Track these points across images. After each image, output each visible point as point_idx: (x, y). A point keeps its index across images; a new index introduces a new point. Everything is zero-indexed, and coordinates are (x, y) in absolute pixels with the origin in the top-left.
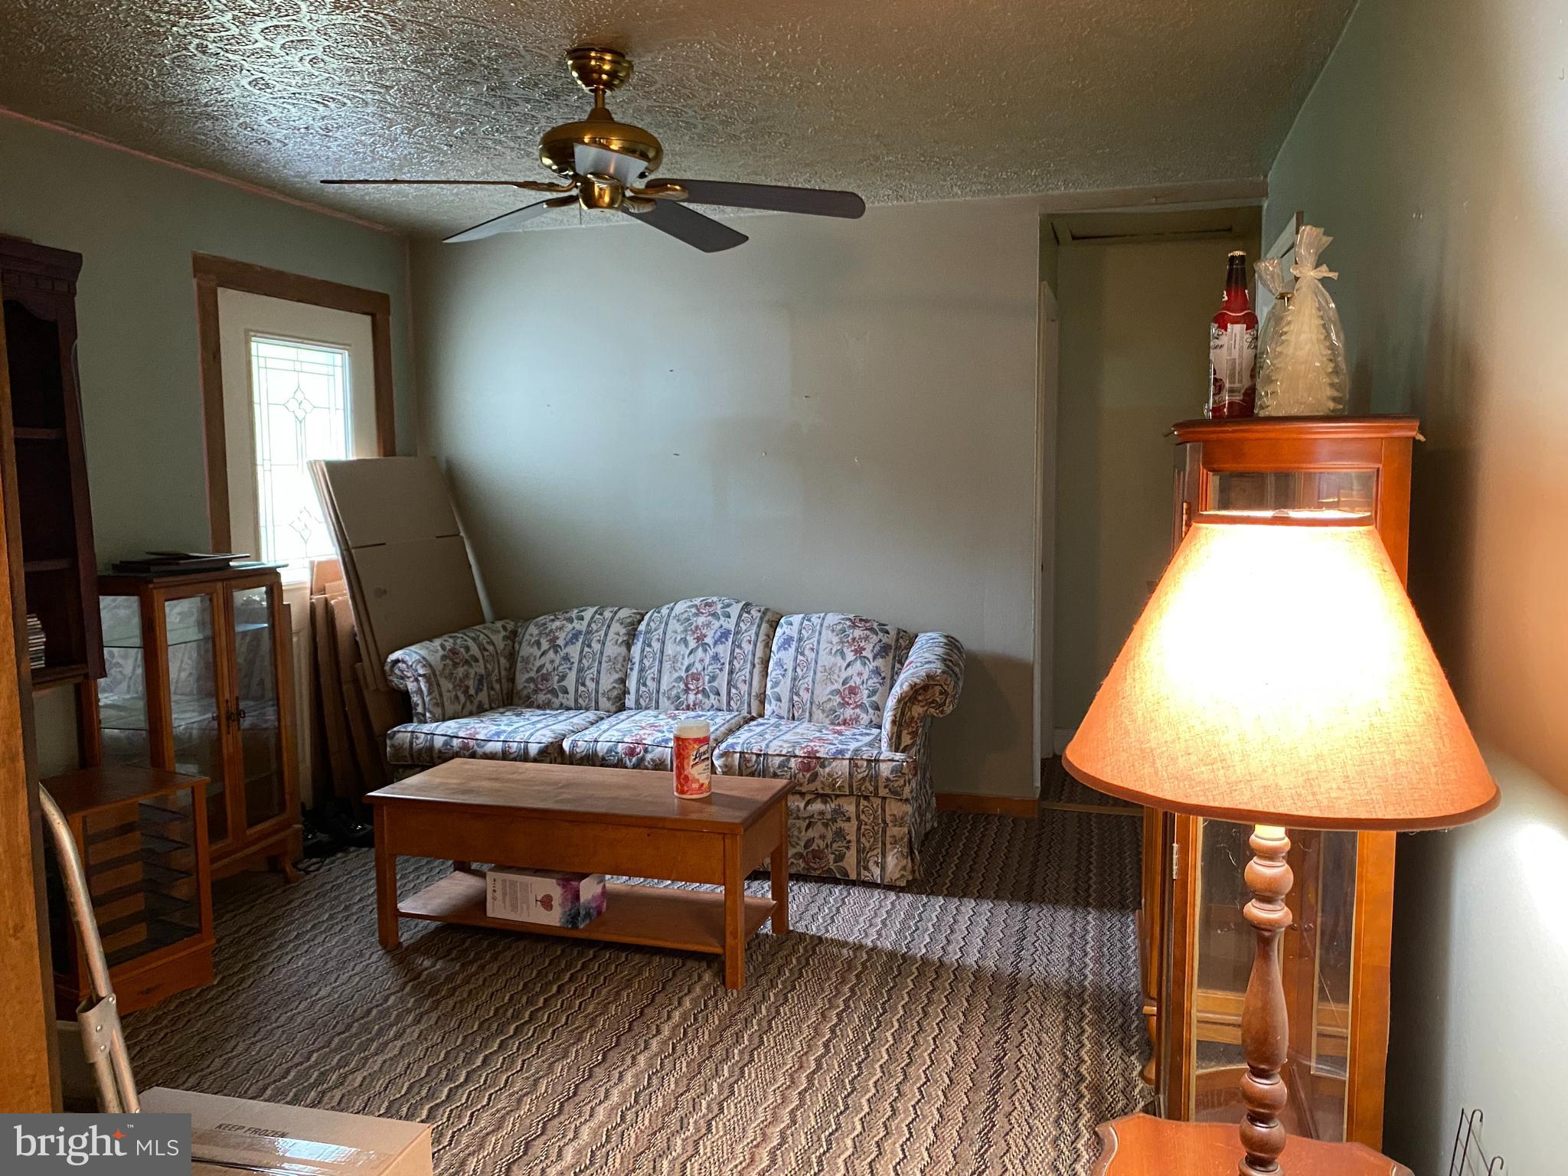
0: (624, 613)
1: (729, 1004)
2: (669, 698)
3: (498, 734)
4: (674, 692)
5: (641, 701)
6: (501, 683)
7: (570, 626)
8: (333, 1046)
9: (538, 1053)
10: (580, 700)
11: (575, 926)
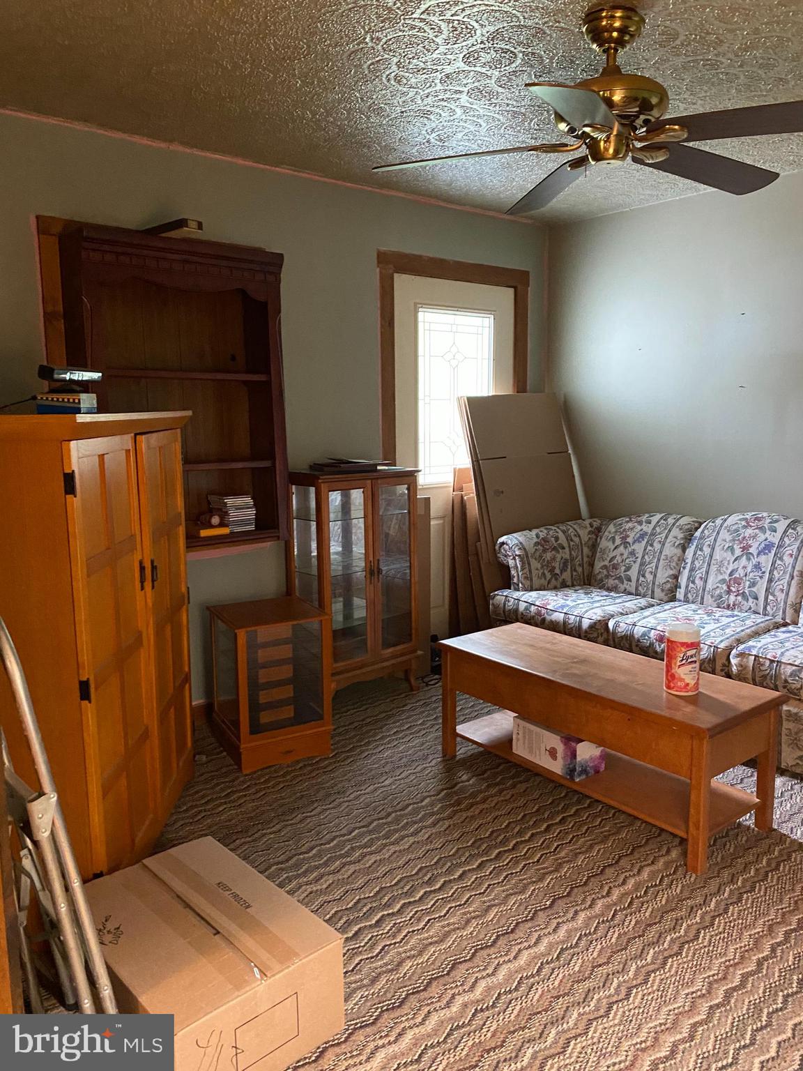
0: (685, 521)
1: (683, 886)
2: (712, 596)
3: (563, 607)
4: (718, 592)
5: (689, 595)
6: (583, 567)
7: (639, 528)
8: (371, 827)
9: (503, 882)
10: (640, 588)
11: (572, 779)
